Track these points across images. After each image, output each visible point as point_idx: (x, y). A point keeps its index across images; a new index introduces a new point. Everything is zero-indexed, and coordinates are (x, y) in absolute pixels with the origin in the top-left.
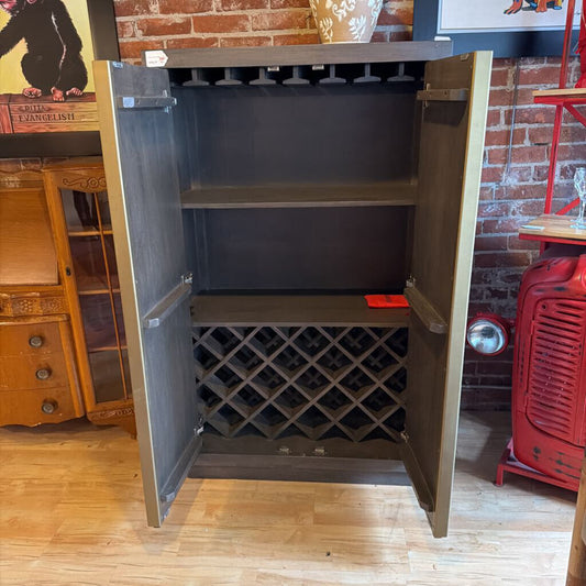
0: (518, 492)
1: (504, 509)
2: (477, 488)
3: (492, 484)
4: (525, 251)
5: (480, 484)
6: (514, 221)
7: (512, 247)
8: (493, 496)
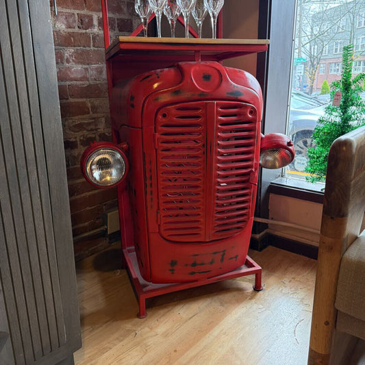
0: (162, 312)
1: (166, 335)
2: (129, 332)
3: (137, 319)
4: (84, 100)
5: (128, 325)
6: (69, 68)
7: (72, 96)
8: (147, 329)
